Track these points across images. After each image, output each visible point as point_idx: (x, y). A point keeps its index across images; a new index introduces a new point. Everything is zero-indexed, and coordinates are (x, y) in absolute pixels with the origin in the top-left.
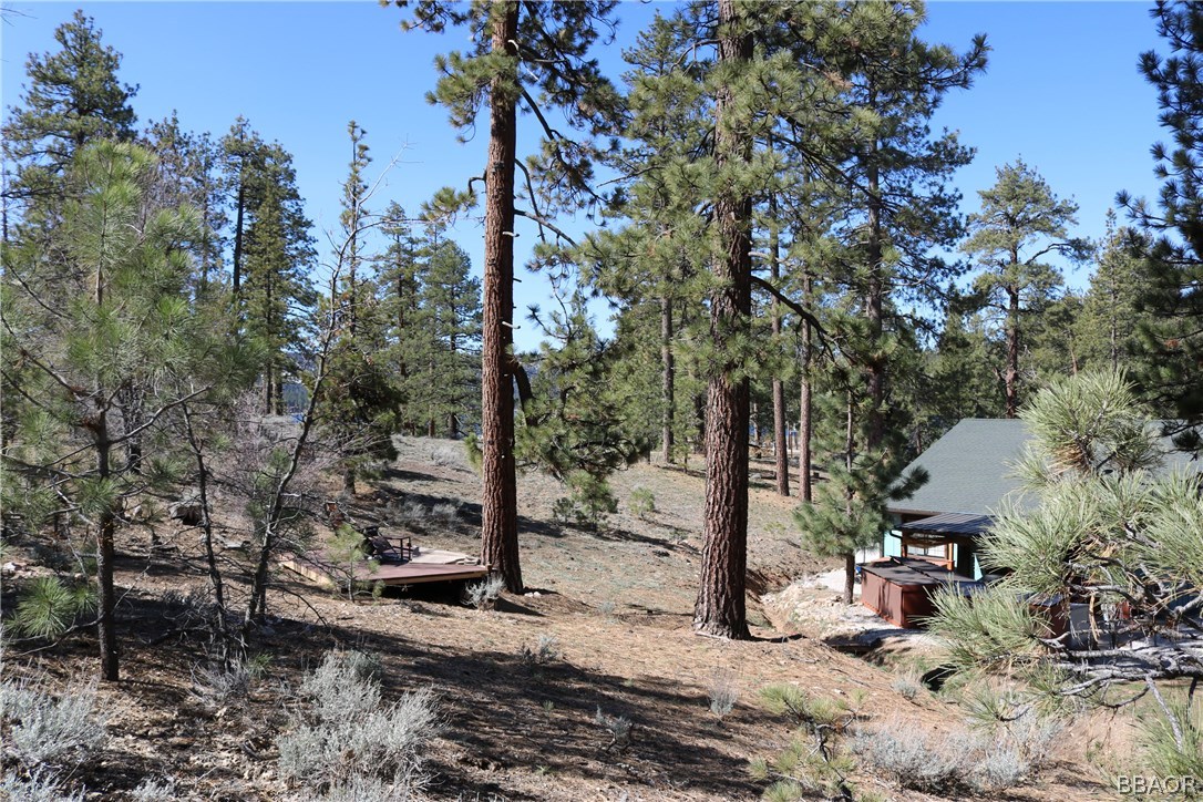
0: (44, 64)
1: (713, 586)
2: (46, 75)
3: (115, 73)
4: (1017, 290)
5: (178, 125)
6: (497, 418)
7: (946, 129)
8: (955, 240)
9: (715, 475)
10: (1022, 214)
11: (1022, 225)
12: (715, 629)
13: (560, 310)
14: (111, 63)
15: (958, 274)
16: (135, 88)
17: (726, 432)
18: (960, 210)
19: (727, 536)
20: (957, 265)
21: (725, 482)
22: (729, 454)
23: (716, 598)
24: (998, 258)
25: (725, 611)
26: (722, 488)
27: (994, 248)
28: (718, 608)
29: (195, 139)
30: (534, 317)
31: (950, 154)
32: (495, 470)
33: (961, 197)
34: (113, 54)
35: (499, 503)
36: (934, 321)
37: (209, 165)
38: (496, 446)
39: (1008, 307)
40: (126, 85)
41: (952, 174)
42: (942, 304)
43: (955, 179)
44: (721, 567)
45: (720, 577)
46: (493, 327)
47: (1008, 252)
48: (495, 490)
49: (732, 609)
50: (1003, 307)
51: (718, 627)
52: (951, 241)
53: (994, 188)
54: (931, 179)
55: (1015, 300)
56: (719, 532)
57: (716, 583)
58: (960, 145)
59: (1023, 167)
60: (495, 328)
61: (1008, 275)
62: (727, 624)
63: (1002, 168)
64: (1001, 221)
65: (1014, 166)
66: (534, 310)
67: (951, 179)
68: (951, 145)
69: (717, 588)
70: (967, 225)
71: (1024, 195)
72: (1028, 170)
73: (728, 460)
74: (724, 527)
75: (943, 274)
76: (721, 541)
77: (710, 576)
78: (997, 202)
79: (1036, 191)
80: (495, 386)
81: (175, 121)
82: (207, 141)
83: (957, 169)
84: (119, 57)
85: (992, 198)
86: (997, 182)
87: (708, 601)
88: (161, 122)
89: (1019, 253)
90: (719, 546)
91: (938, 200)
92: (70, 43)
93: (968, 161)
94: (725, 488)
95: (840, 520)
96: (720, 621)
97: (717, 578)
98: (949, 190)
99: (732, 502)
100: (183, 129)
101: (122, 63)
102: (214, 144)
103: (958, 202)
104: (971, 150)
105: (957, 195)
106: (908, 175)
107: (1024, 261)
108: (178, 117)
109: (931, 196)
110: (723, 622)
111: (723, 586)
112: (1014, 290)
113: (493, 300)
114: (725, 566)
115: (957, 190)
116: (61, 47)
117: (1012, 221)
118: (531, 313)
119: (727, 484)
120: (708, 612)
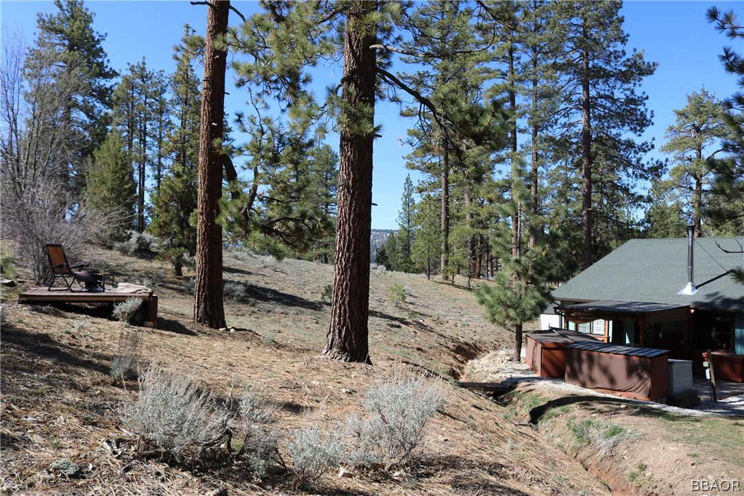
0: (46, 19)
1: (337, 319)
2: (49, 27)
3: (91, 25)
4: (701, 176)
5: (145, 66)
6: (206, 195)
7: (635, 50)
8: (644, 128)
9: (340, 227)
10: (704, 125)
11: (704, 132)
12: (336, 355)
13: (256, 114)
14: (88, 20)
15: (645, 151)
16: (104, 35)
17: (349, 192)
18: (646, 107)
19: (348, 278)
20: (643, 144)
21: (347, 232)
22: (350, 209)
23: (339, 329)
24: (687, 155)
25: (345, 341)
26: (345, 238)
27: (684, 148)
28: (340, 337)
29: (155, 74)
30: (239, 121)
31: (639, 69)
32: (204, 234)
33: (647, 98)
34: (88, 13)
35: (206, 259)
36: (628, 185)
37: (163, 91)
38: (204, 216)
39: (694, 188)
40: (98, 33)
41: (641, 82)
42: (634, 173)
43: (642, 85)
44: (343, 303)
45: (342, 311)
46: (205, 127)
47: (695, 151)
48: (203, 249)
49: (351, 340)
50: (691, 188)
51: (338, 353)
52: (641, 129)
53: (685, 108)
54: (626, 86)
55: (699, 184)
56: (342, 274)
57: (339, 317)
58: (646, 61)
59: (705, 94)
60: (207, 128)
61: (693, 166)
62: (347, 351)
63: (690, 95)
64: (690, 131)
65: (700, 93)
66: (240, 116)
67: (640, 85)
68: (639, 61)
69: (340, 320)
70: (652, 117)
71: (707, 112)
72: (709, 95)
73: (350, 214)
74: (346, 270)
75: (634, 152)
76: (343, 282)
77: (336, 311)
78: (687, 118)
79: (714, 109)
80: (205, 171)
81: (144, 63)
82: (162, 75)
83: (644, 78)
84: (93, 15)
85: (684, 115)
86: (688, 104)
87: (333, 332)
88: (136, 65)
89: (703, 151)
90: (342, 286)
91: (631, 101)
92: (65, 8)
93: (651, 72)
94: (347, 238)
95: (505, 295)
96: (340, 348)
97: (340, 313)
98: (638, 92)
99: (352, 250)
100: (148, 69)
101: (95, 19)
102: (166, 77)
103: (645, 102)
104: (654, 64)
105: (645, 96)
106: (611, 85)
107: (706, 157)
108: (146, 61)
109: (625, 97)
110: (343, 349)
111: (345, 319)
112: (698, 177)
113: (206, 107)
114: (346, 302)
115: (644, 93)
116: (58, 10)
117: (697, 129)
118: (237, 118)
119: (349, 234)
120: (333, 340)
